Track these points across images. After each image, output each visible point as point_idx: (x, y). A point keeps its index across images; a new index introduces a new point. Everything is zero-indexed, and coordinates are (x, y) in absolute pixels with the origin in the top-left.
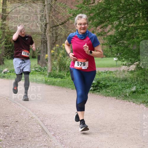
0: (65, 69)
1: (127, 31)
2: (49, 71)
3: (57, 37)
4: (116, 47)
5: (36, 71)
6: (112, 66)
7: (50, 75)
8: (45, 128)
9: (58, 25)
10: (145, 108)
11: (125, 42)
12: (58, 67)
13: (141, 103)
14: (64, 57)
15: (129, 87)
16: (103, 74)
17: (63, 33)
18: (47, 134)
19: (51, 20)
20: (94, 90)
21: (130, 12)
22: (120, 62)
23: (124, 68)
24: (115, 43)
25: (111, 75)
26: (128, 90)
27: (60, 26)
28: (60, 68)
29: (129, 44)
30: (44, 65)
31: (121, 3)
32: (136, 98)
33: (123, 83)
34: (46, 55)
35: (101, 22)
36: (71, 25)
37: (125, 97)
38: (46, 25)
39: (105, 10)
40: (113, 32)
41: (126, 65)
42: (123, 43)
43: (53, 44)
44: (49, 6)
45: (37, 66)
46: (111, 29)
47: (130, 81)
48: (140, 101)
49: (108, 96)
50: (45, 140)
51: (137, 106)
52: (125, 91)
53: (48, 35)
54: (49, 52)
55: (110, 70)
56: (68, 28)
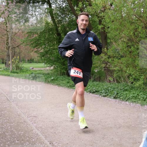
0: (19, 69)
1: (49, 50)
2: (11, 70)
3: (15, 53)
4: (44, 58)
5: (4, 70)
6: (42, 67)
7: (11, 72)
8: (8, 98)
9: (15, 47)
10: (58, 87)
11: (48, 56)
13: (56, 85)
14: (18, 63)
15: (50, 77)
16: (38, 71)
17: (18, 51)
18: (9, 101)
19: (12, 45)
20: (33, 79)
21: (50, 41)
22: (46, 65)
23: (48, 68)
24: (43, 56)
25: (42, 72)
26: (50, 79)
28: (16, 68)
29: (50, 57)
30: (8, 67)
31: (46, 37)
32: (53, 83)
33: (47, 75)
34: (9, 62)
35: (37, 46)
36: (22, 47)
37: (48, 82)
38: (9, 47)
39: (38, 40)
40: (42, 51)
41: (49, 67)
42: (47, 56)
43: (13, 57)
44: (11, 38)
45: (5, 67)
46: (41, 49)
47: (51, 74)
48: (56, 84)
49: (40, 82)
50: (8, 104)
51: (54, 86)
52: (48, 79)
53: (10, 52)
54: (10, 61)
55: (41, 69)
56: (20, 49)
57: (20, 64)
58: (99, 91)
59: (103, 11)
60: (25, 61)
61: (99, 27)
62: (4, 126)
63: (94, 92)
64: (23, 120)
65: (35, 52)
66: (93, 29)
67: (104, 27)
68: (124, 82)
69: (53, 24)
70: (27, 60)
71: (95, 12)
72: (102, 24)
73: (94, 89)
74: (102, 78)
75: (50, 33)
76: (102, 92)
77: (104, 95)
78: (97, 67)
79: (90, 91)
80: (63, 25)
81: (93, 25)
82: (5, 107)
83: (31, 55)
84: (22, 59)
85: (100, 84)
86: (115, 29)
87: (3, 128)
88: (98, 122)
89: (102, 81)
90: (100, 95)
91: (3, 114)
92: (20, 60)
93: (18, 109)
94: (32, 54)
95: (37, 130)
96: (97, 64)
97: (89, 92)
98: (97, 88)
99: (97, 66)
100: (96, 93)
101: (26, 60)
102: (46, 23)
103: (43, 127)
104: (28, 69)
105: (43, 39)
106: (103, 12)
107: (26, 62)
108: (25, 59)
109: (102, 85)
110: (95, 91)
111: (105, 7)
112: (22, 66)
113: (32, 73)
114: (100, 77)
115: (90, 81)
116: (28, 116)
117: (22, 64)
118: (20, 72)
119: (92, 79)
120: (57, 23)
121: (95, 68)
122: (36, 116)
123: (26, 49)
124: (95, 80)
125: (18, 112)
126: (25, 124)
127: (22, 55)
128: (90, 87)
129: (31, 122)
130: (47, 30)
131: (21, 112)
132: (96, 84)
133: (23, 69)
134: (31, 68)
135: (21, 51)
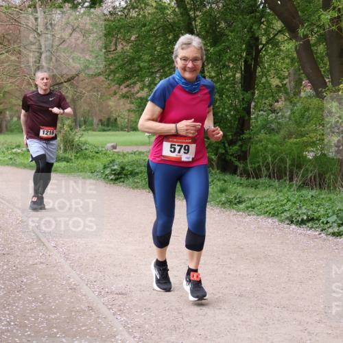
0: (72, 149)
6: (143, 144)
8: (41, 236)
9: (62, 83)
12: (62, 145)
14: (71, 130)
17: (70, 95)
18: (44, 245)
20: (116, 179)
25: (142, 157)
27: (65, 84)
28: (65, 146)
31: (156, 50)
35: (127, 78)
36: (81, 82)
39: (131, 61)
40: (144, 94)
46: (141, 89)
49: (137, 187)
50: (41, 254)
55: (140, 150)
56: (77, 87)
57: (75, 135)
58: (318, 219)
60: (92, 124)
61: (323, 16)
62: (29, 320)
63: (302, 220)
64: (87, 305)
65: (124, 96)
66: (303, 25)
67: (339, 17)
69: (177, 10)
70: (96, 121)
72: (334, 9)
73: (304, 212)
74: (330, 177)
75: (168, 40)
76: (327, 222)
77: (336, 230)
78: (314, 144)
79: (292, 217)
80: (209, 14)
81: (303, 12)
82: (31, 263)
83: (108, 106)
84: (82, 119)
85: (323, 196)
87: (26, 326)
88: (315, 314)
89: (329, 187)
90: (322, 231)
91: (25, 284)
92: (75, 121)
93: (70, 269)
94: (111, 103)
95: (127, 335)
96: (312, 135)
97: (287, 222)
98: (314, 208)
99: (314, 142)
100: (310, 224)
101: (93, 120)
102: (156, 8)
103: (147, 326)
104: (100, 149)
105: (147, 57)
107: (95, 126)
108: (90, 118)
109: (330, 199)
110: (305, 218)
112: (82, 139)
113: (113, 161)
114: (321, 176)
115: (291, 186)
116: (100, 292)
117: (82, 135)
118: (77, 158)
119: (297, 181)
120: (191, 9)
121: (306, 146)
122: (124, 292)
123: (95, 89)
124: (305, 184)
125: (72, 280)
126: (91, 315)
127: (83, 107)
128: (292, 207)
129: (110, 309)
130: (160, 30)
131: (81, 278)
132: (310, 197)
133: (86, 149)
134: (109, 145)
135: (78, 94)
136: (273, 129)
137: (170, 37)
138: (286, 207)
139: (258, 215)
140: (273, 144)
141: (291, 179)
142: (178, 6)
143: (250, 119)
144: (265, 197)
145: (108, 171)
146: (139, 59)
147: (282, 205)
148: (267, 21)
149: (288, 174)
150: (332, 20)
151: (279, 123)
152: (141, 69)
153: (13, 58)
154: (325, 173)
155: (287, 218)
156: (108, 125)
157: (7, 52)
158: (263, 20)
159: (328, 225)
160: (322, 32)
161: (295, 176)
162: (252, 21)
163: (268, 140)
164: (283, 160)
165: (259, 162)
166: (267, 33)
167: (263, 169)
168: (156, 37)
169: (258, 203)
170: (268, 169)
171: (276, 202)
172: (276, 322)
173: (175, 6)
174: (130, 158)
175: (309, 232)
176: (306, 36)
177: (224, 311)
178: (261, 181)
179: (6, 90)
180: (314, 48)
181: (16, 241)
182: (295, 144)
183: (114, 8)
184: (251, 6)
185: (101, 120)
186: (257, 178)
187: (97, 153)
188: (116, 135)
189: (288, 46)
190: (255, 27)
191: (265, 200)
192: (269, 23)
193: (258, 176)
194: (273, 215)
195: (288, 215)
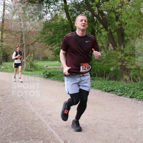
0: (33, 67)
2: (25, 68)
3: (29, 51)
6: (57, 65)
7: (26, 70)
9: (29, 45)
12: (29, 66)
17: (32, 49)
18: (24, 99)
19: (26, 42)
20: (48, 77)
25: (56, 70)
28: (31, 66)
36: (36, 45)
38: (23, 45)
39: (52, 38)
43: (27, 55)
44: (25, 35)
49: (55, 80)
50: (23, 102)
53: (24, 50)
54: (25, 58)
55: (56, 67)
56: (34, 46)
57: (34, 62)
58: (114, 90)
59: (120, 6)
60: (39, 59)
61: (116, 23)
62: (18, 124)
64: (38, 119)
66: (109, 26)
67: (121, 24)
68: (141, 81)
69: (68, 21)
70: (41, 58)
71: (112, 8)
72: (119, 21)
73: (110, 88)
74: (118, 76)
76: (117, 91)
77: (120, 94)
78: (113, 66)
79: (106, 89)
81: (109, 22)
82: (19, 105)
83: (45, 53)
84: (36, 57)
85: (116, 83)
86: (132, 26)
87: (18, 126)
89: (118, 80)
90: (116, 94)
91: (18, 112)
92: (34, 58)
93: (32, 107)
94: (46, 52)
95: (51, 129)
96: (113, 62)
97: (104, 91)
98: (113, 87)
99: (113, 65)
100: (112, 92)
102: (61, 20)
103: (58, 126)
105: (58, 36)
106: (121, 8)
107: (40, 60)
108: (39, 57)
109: (118, 84)
110: (110, 90)
111: (122, 3)
112: (36, 64)
113: (47, 71)
114: (115, 76)
115: (105, 80)
116: (42, 115)
117: (36, 62)
118: (34, 70)
119: (107, 78)
120: (72, 20)
121: (111, 66)
122: (50, 114)
123: (40, 47)
124: (110, 79)
125: (33, 110)
126: (39, 122)
127: (37, 53)
128: (106, 86)
129: (45, 120)
130: (62, 27)
131: (36, 110)
132: (112, 83)
133: (38, 67)
134: (45, 66)
135: (35, 49)
136: (100, 61)
137: (66, 30)
138: (104, 87)
139: (95, 89)
140: (100, 66)
141: (106, 77)
142: (68, 20)
143: (92, 57)
144: (97, 83)
145: (45, 75)
146: (55, 37)
147: (102, 86)
148: (98, 25)
149: (104, 75)
150: (119, 24)
151: (102, 59)
152: (56, 40)
153: (13, 37)
154: (117, 75)
155: (104, 90)
156: (45, 59)
157: (11, 35)
158: (97, 24)
159: (118, 92)
160: (116, 28)
161: (107, 76)
162: (92, 25)
163: (98, 64)
164: (103, 71)
165: (95, 71)
166: (97, 28)
167: (96, 74)
168: (61, 30)
169: (95, 85)
170: (98, 74)
171: (101, 85)
172: (100, 124)
173: (67, 19)
174: (52, 70)
175: (111, 95)
176: (110, 30)
177: (83, 121)
178: (96, 78)
179: (11, 47)
180: (113, 34)
181: (14, 98)
182: (107, 65)
183: (47, 20)
184: (92, 20)
185: (42, 58)
186: (94, 77)
187: (41, 68)
188: (48, 63)
189: (105, 33)
190: (94, 27)
191: (97, 84)
192: (98, 26)
193: (95, 76)
194: (100, 89)
195: (104, 89)
